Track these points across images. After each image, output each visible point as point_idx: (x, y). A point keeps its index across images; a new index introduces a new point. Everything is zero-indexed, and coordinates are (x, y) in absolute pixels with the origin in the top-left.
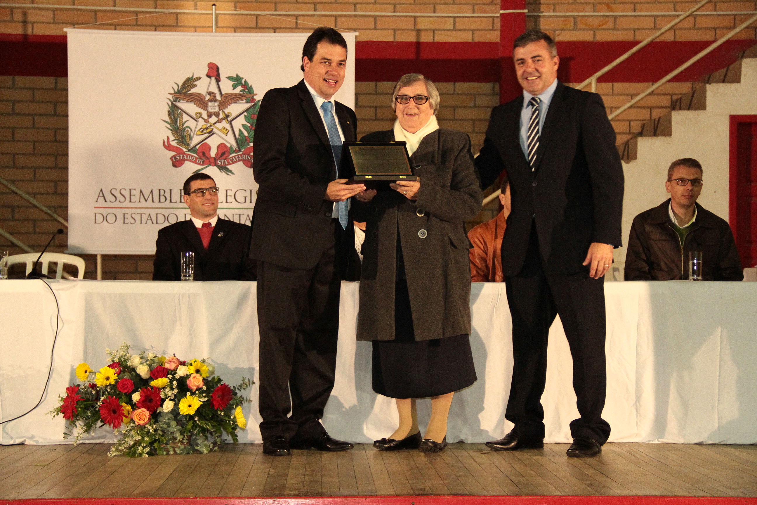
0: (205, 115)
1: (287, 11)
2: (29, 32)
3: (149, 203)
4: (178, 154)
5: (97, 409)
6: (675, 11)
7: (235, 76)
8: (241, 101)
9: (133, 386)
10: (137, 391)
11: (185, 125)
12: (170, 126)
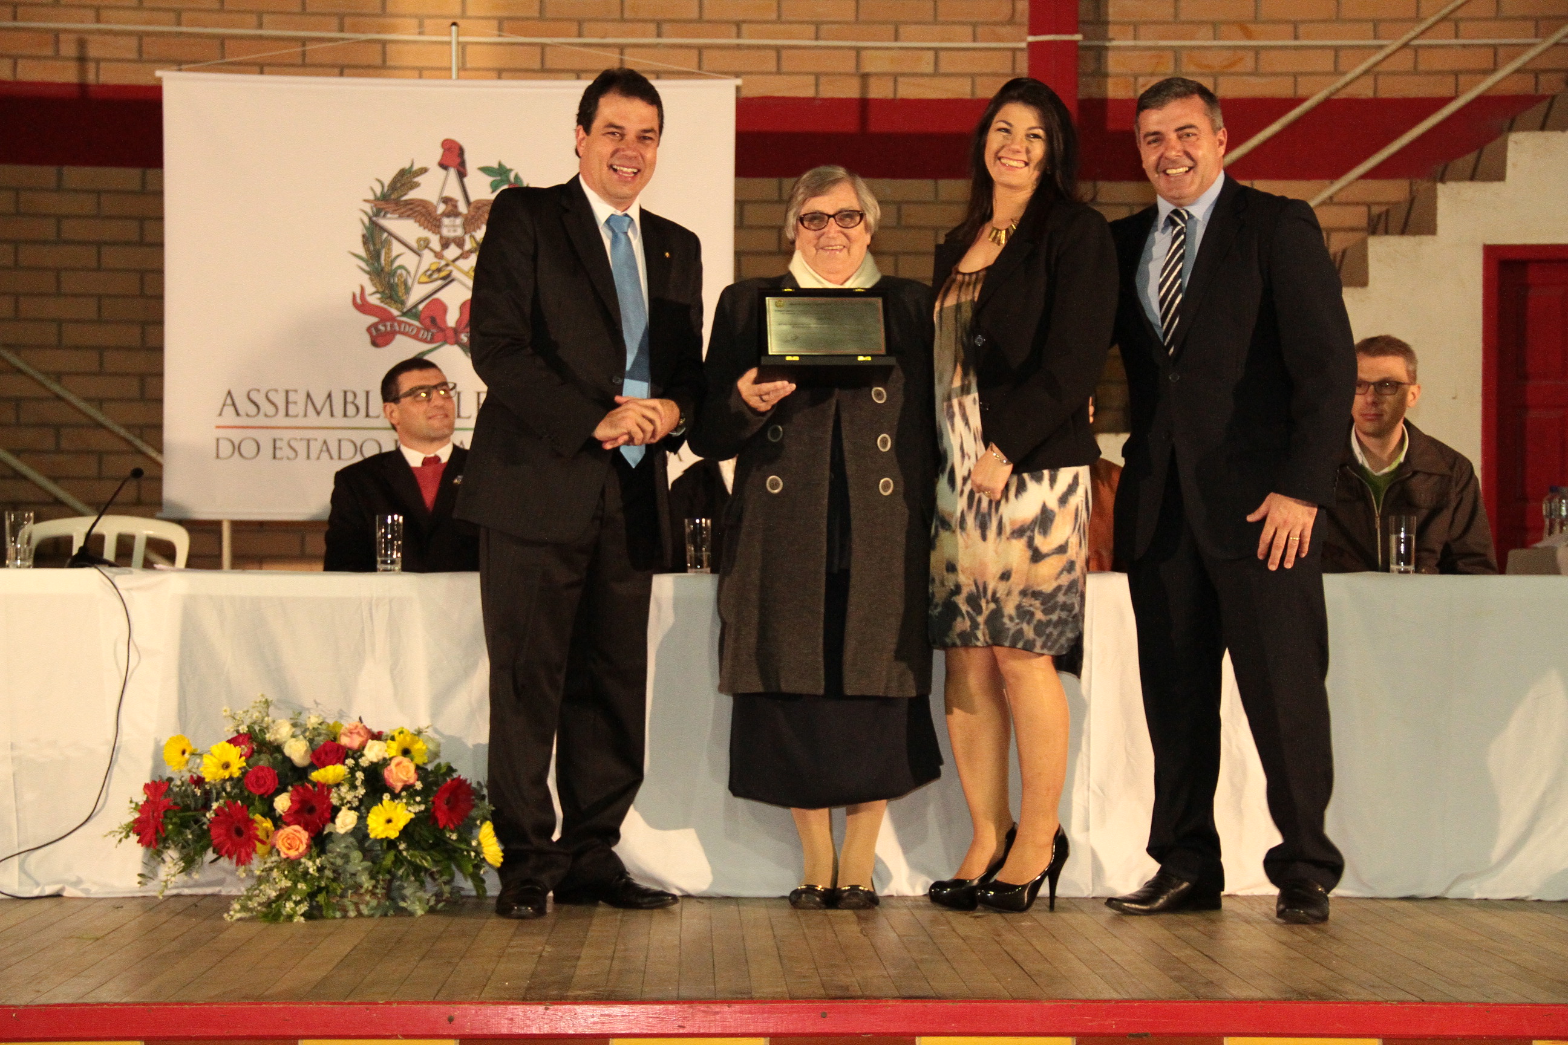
0: (435, 243)
1: (603, 38)
2: (91, 78)
3: (325, 419)
4: (383, 321)
5: (204, 826)
6: (1375, 38)
7: (496, 166)
9: (277, 782)
10: (284, 790)
11: (396, 264)
12: (367, 265)
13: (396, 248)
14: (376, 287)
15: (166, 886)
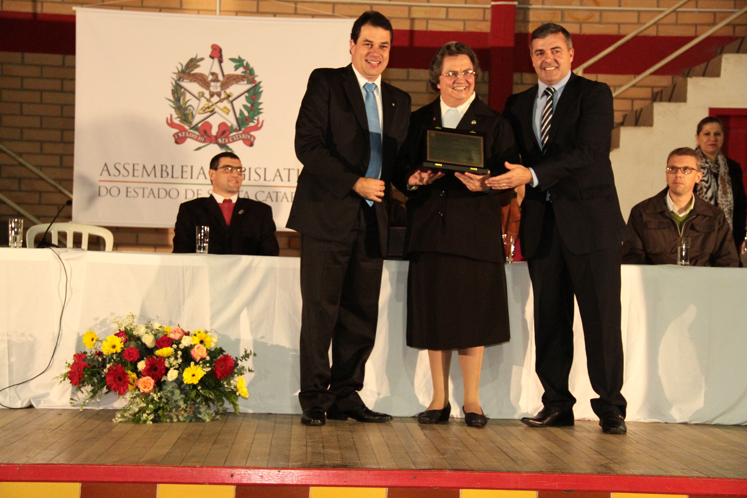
0: (207, 94)
2: (39, 10)
3: (152, 178)
4: (181, 131)
5: (103, 376)
6: (658, 6)
7: (237, 58)
8: (242, 82)
9: (139, 355)
10: (143, 359)
11: (188, 104)
12: (174, 104)
13: (188, 96)
14: (178, 115)
15: (83, 405)
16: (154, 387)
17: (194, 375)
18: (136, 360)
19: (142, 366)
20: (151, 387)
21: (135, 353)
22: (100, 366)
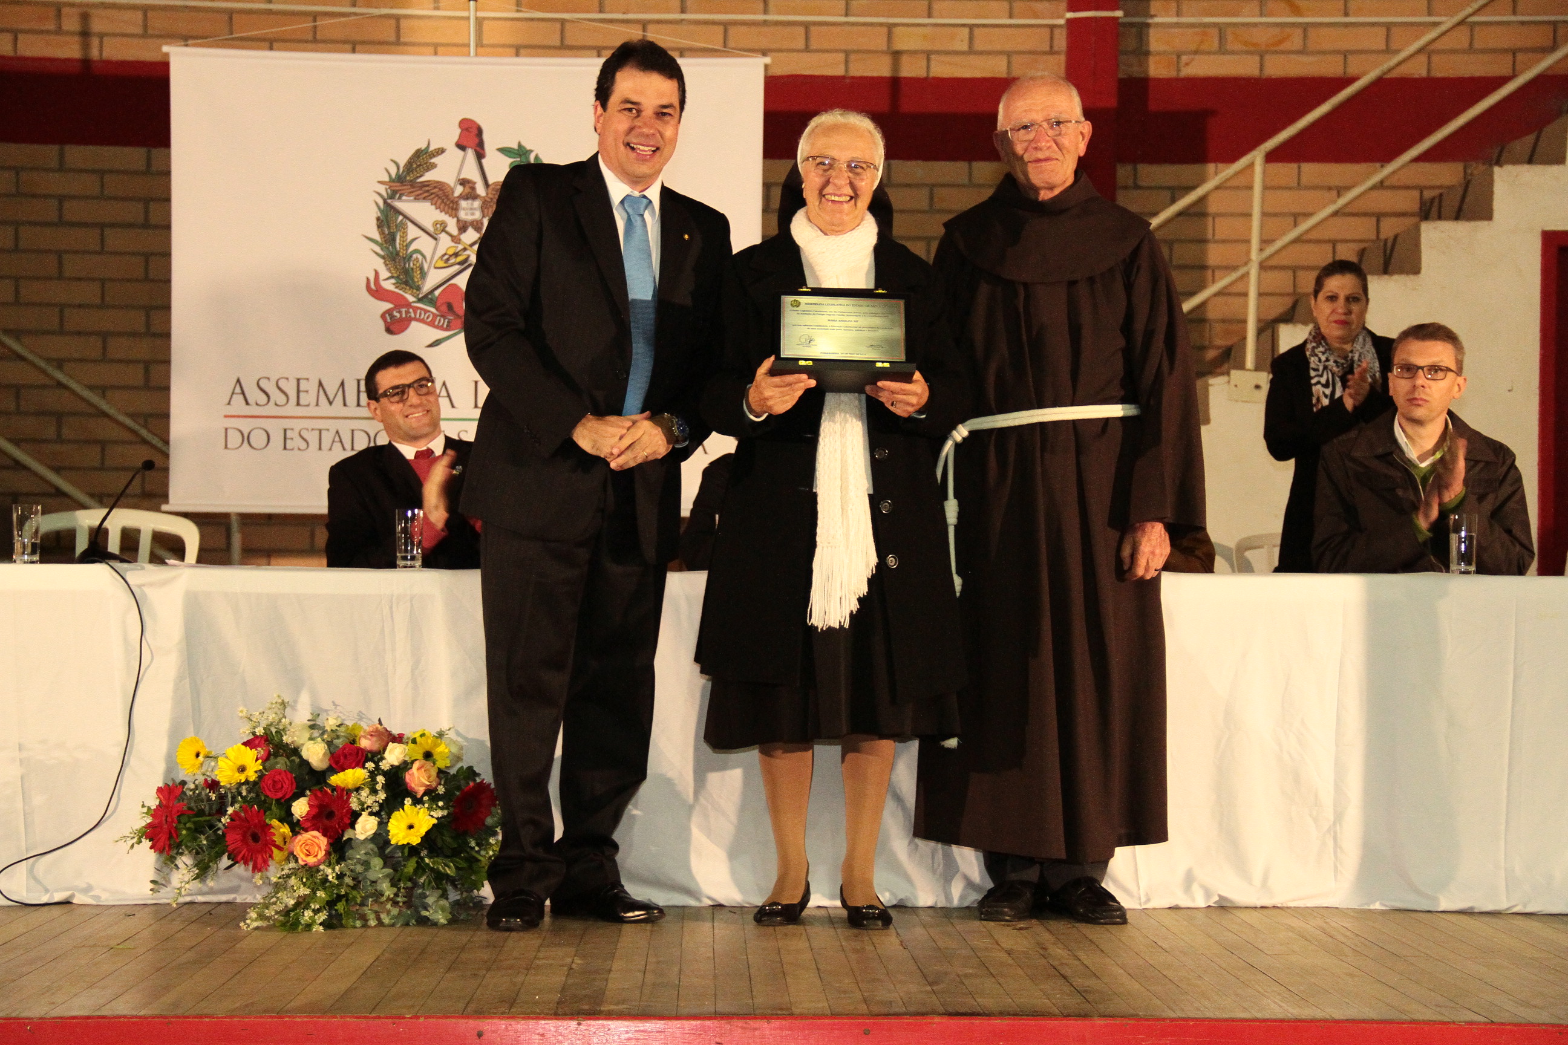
0: (452, 227)
1: (624, 13)
2: (95, 54)
4: (397, 307)
5: (220, 832)
6: (1430, 14)
7: (516, 147)
9: (295, 784)
10: (302, 794)
11: (411, 249)
12: (382, 249)
13: (412, 231)
14: (390, 272)
15: (180, 894)
16: (328, 854)
17: (411, 827)
18: (287, 797)
19: (301, 809)
20: (321, 854)
21: (286, 781)
22: (214, 811)
